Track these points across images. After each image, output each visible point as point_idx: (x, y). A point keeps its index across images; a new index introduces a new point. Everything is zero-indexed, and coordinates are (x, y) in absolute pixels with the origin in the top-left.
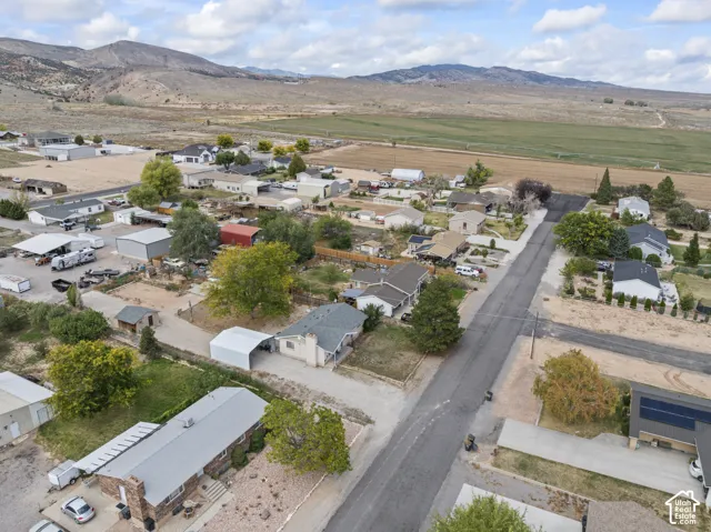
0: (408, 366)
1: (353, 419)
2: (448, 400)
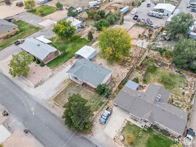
2: (34, 114)
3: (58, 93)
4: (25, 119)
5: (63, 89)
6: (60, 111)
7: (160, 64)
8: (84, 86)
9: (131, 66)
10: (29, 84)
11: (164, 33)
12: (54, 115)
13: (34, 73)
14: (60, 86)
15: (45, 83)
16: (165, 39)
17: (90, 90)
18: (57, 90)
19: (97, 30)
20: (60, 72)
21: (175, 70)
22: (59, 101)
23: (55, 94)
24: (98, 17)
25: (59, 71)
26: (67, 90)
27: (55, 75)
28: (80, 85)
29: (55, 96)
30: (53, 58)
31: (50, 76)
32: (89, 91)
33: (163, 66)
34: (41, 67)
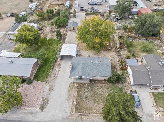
0: (91, 109)
1: (42, 103)
3: (75, 103)
5: (76, 96)
7: (131, 39)
8: (93, 83)
9: (114, 48)
10: (30, 111)
11: (113, 15)
13: (27, 95)
14: (70, 95)
15: (50, 99)
17: (102, 83)
18: (69, 100)
19: (57, 28)
20: (57, 81)
21: (143, 39)
22: (81, 110)
23: (71, 105)
25: (54, 80)
26: (80, 94)
27: (54, 86)
28: (88, 83)
29: (74, 107)
30: (36, 70)
31: (49, 90)
32: (101, 85)
33: (134, 39)
34: (30, 85)
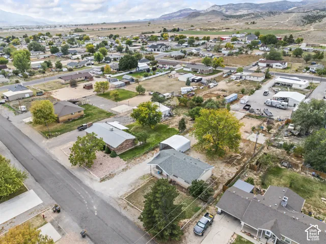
1: (107, 176)
2: (96, 214)
3: (134, 191)
4: (83, 219)
5: (141, 186)
6: (135, 214)
7: (286, 164)
9: (242, 165)
10: (92, 177)
11: (290, 127)
12: (125, 218)
13: (101, 164)
14: (136, 183)
15: (115, 177)
16: (293, 135)
17: (180, 190)
18: (132, 186)
19: (191, 120)
20: (137, 166)
21: (311, 173)
22: (133, 200)
23: (128, 191)
24: (193, 104)
25: (136, 164)
26: (146, 187)
27: (130, 168)
29: (129, 194)
30: (128, 148)
31: (123, 170)
33: (291, 168)
34: (112, 158)
